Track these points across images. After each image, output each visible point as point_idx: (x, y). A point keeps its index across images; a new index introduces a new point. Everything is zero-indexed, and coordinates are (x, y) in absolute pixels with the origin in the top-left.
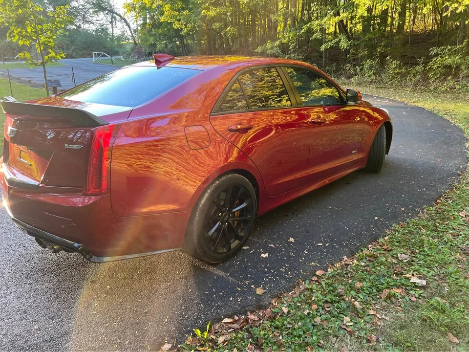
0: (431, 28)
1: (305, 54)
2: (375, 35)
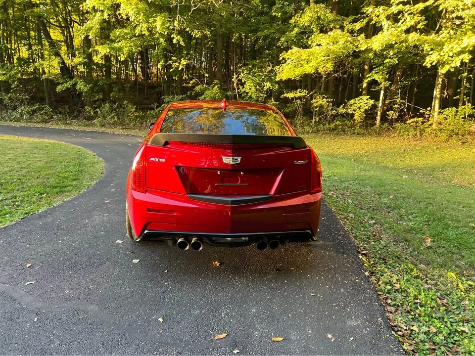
1: (30, 94)
2: (108, 81)
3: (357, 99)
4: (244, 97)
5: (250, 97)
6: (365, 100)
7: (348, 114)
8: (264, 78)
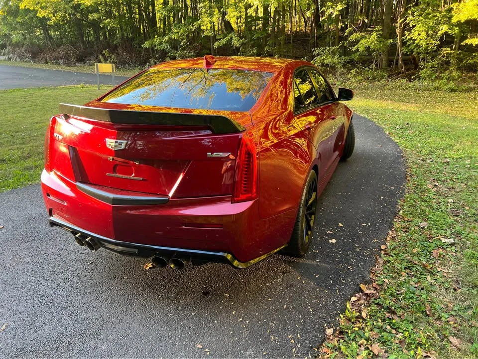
0: (295, 29)
1: (196, 51)
2: (262, 35)
4: (409, 45)
5: (418, 45)
8: (441, 20)
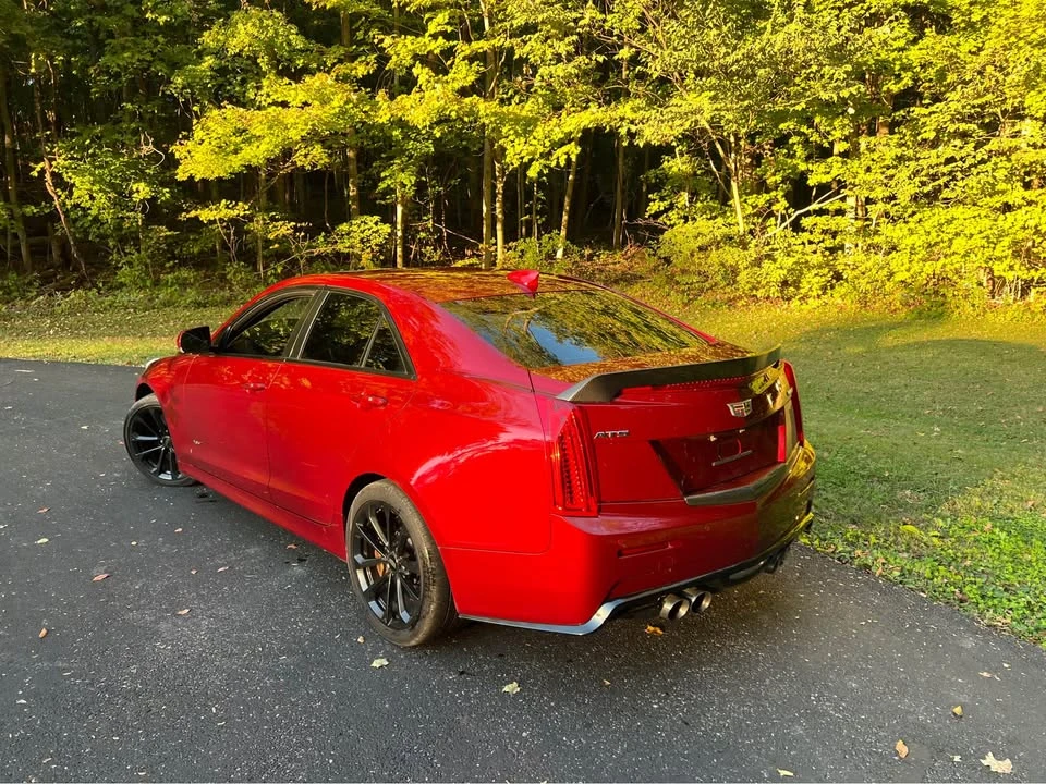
3: (354, 222)
6: (371, 224)
7: (338, 254)
